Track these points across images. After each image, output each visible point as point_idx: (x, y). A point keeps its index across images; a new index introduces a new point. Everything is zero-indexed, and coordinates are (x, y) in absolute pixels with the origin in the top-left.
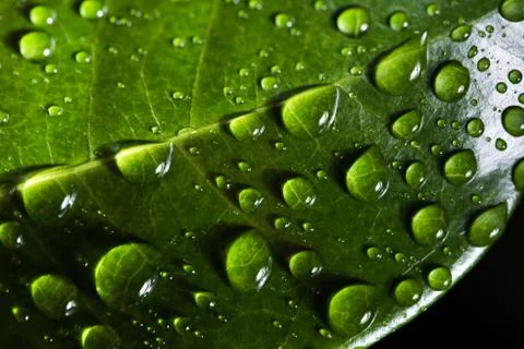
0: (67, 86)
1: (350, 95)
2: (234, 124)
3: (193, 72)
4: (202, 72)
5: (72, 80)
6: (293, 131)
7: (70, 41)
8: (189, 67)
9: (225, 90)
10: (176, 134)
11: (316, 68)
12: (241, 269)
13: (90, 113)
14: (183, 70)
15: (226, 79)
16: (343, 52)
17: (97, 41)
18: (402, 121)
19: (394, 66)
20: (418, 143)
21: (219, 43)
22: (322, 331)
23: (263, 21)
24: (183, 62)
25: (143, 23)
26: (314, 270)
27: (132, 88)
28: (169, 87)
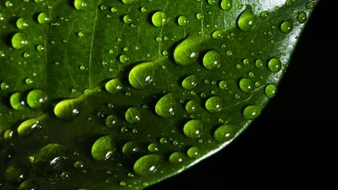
0: (34, 66)
1: (163, 67)
2: (108, 85)
3: (88, 53)
4: (92, 52)
5: (36, 62)
6: (135, 86)
7: (35, 39)
8: (87, 50)
9: (103, 63)
10: (83, 92)
11: (145, 50)
12: (100, 151)
13: (45, 83)
14: (84, 52)
15: (103, 56)
16: (157, 39)
17: (46, 38)
18: (187, 80)
19: (184, 51)
20: (195, 91)
21: (99, 34)
22: (129, 175)
23: (118, 20)
24: (84, 47)
25: (65, 24)
26: (134, 150)
27: (62, 64)
28: (78, 62)
